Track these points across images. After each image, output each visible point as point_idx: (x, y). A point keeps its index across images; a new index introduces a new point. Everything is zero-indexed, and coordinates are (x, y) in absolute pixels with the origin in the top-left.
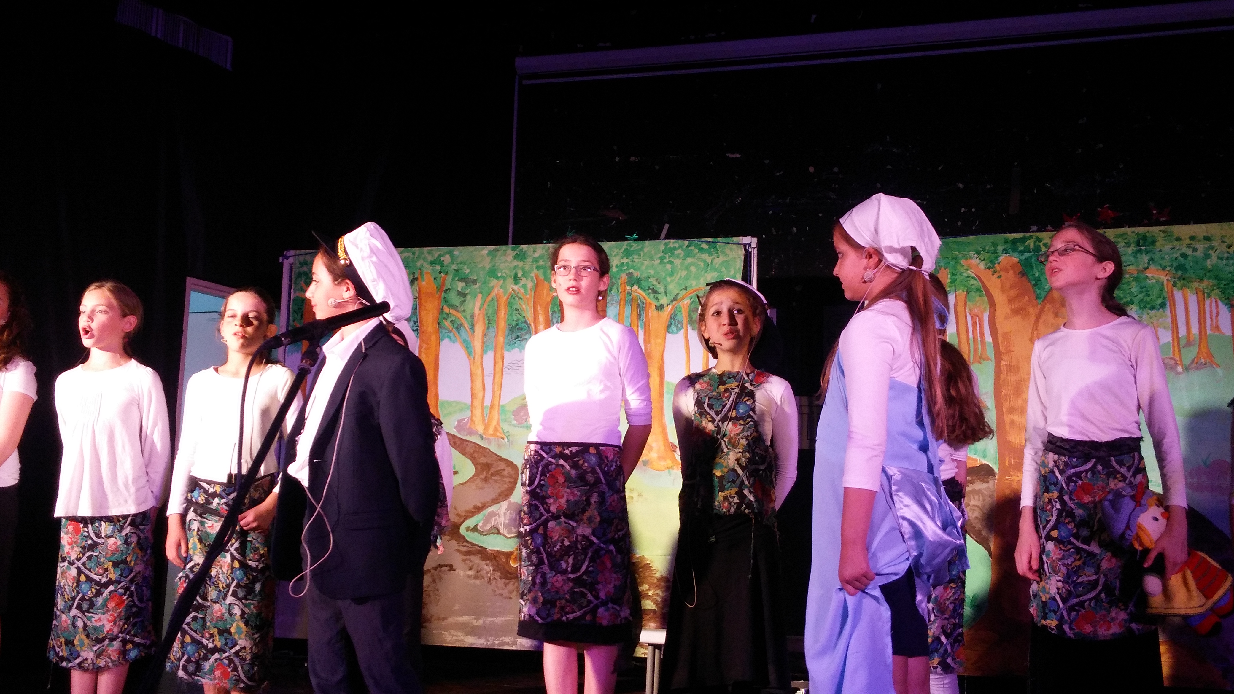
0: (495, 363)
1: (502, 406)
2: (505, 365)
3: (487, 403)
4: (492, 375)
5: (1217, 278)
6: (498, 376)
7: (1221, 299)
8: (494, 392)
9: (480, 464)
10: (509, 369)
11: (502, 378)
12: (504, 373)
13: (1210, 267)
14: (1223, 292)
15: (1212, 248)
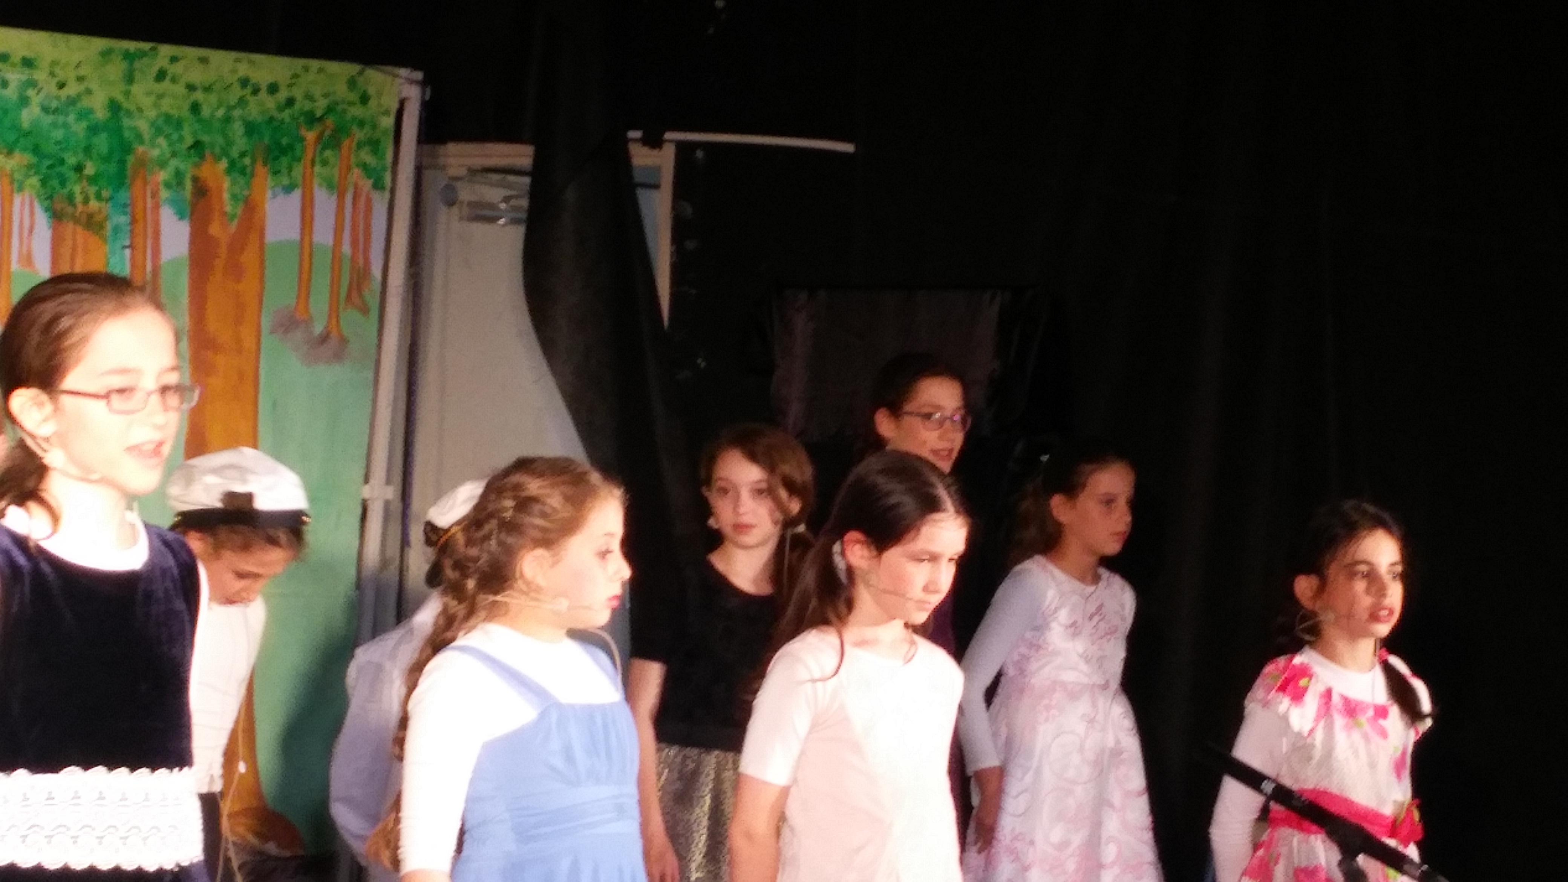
5: (36, 150)
7: (39, 196)
13: (26, 125)
14: (44, 182)
15: (32, 83)
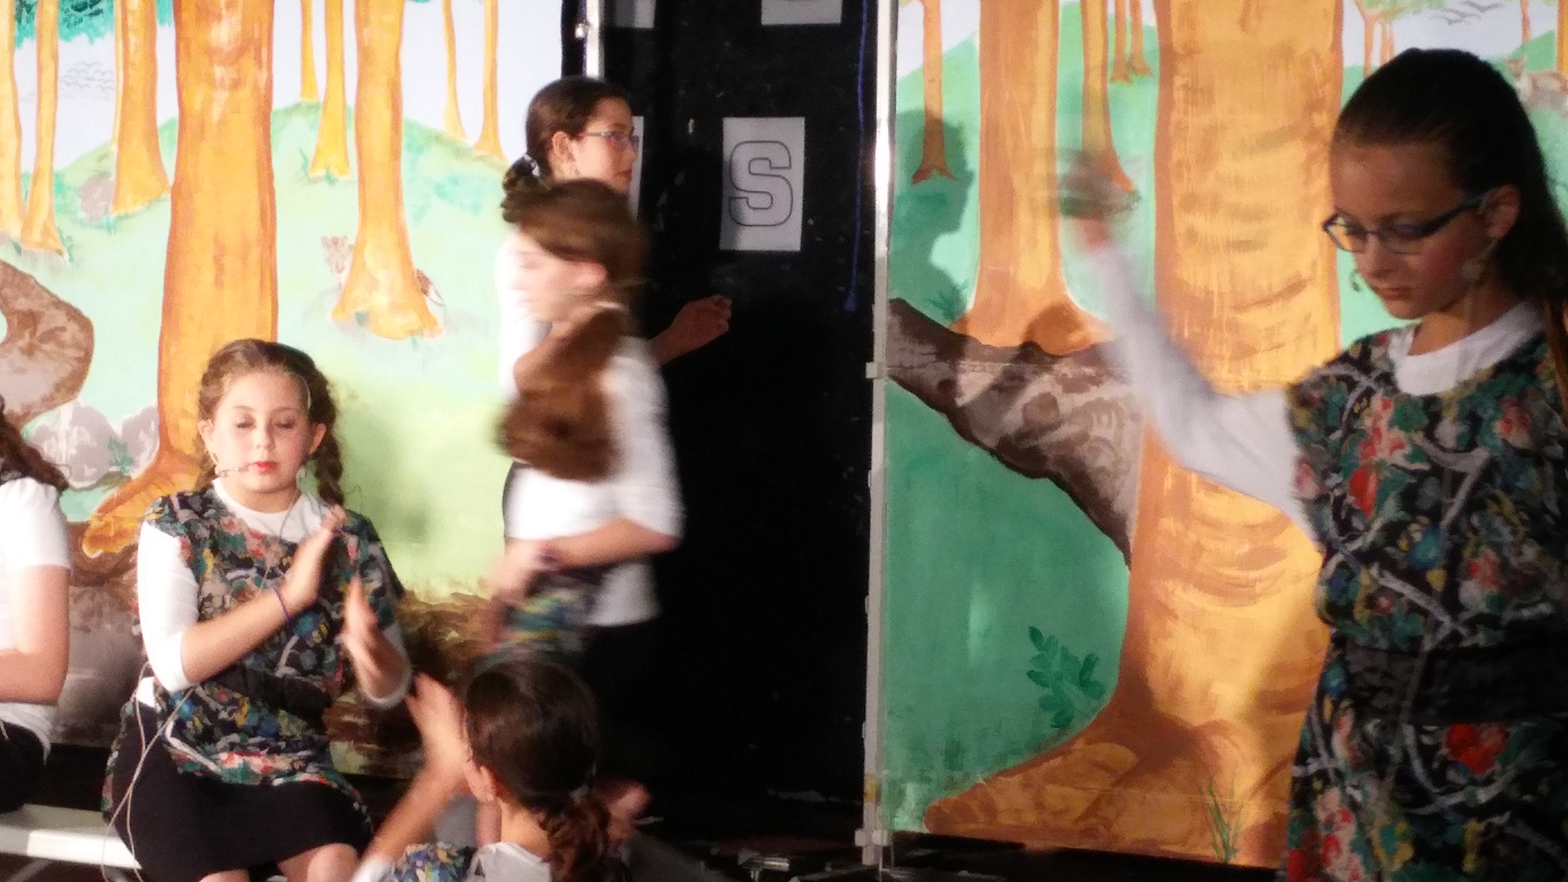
0: (40, 69)
1: (57, 176)
2: (62, 72)
3: (28, 166)
4: (35, 99)
6: (47, 100)
8: (39, 140)
9: (17, 312)
10: (68, 84)
11: (56, 106)
12: (60, 93)
